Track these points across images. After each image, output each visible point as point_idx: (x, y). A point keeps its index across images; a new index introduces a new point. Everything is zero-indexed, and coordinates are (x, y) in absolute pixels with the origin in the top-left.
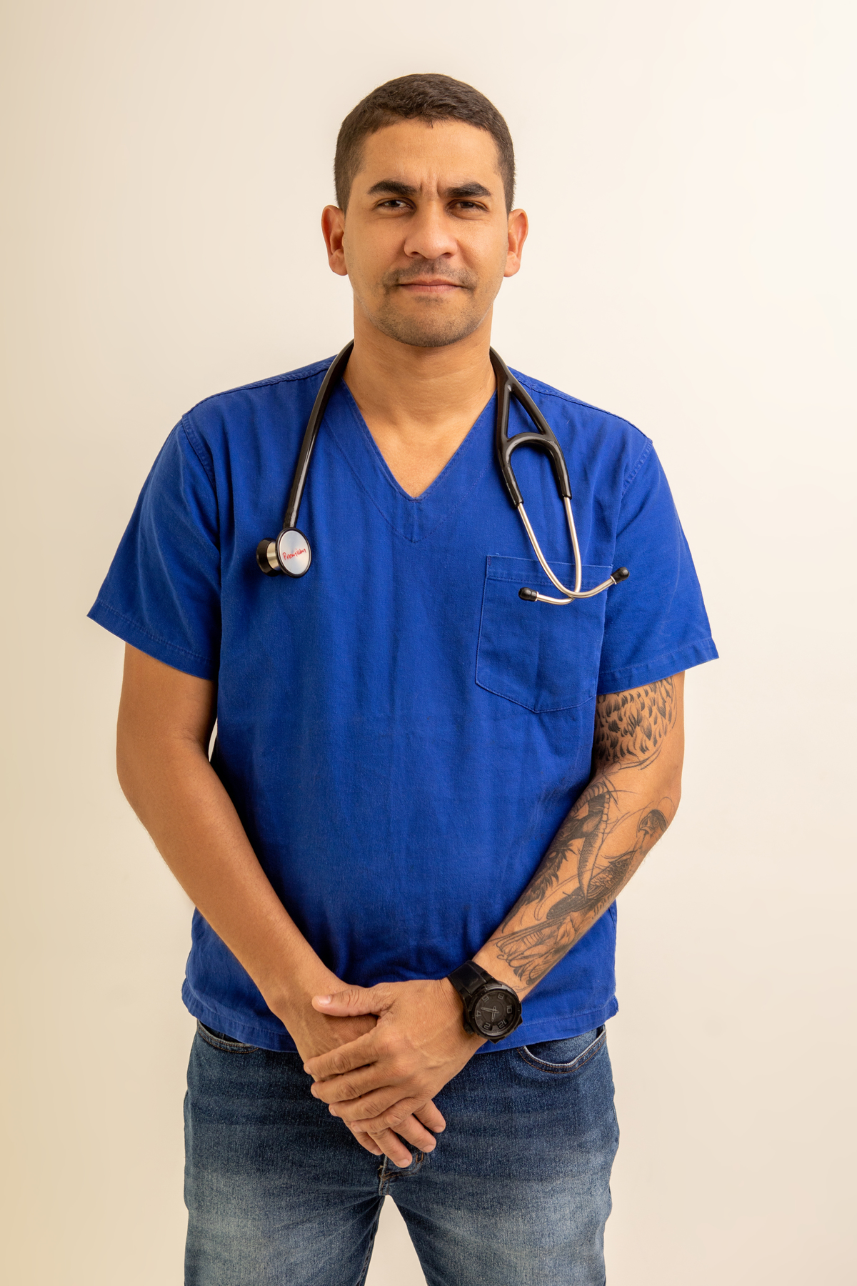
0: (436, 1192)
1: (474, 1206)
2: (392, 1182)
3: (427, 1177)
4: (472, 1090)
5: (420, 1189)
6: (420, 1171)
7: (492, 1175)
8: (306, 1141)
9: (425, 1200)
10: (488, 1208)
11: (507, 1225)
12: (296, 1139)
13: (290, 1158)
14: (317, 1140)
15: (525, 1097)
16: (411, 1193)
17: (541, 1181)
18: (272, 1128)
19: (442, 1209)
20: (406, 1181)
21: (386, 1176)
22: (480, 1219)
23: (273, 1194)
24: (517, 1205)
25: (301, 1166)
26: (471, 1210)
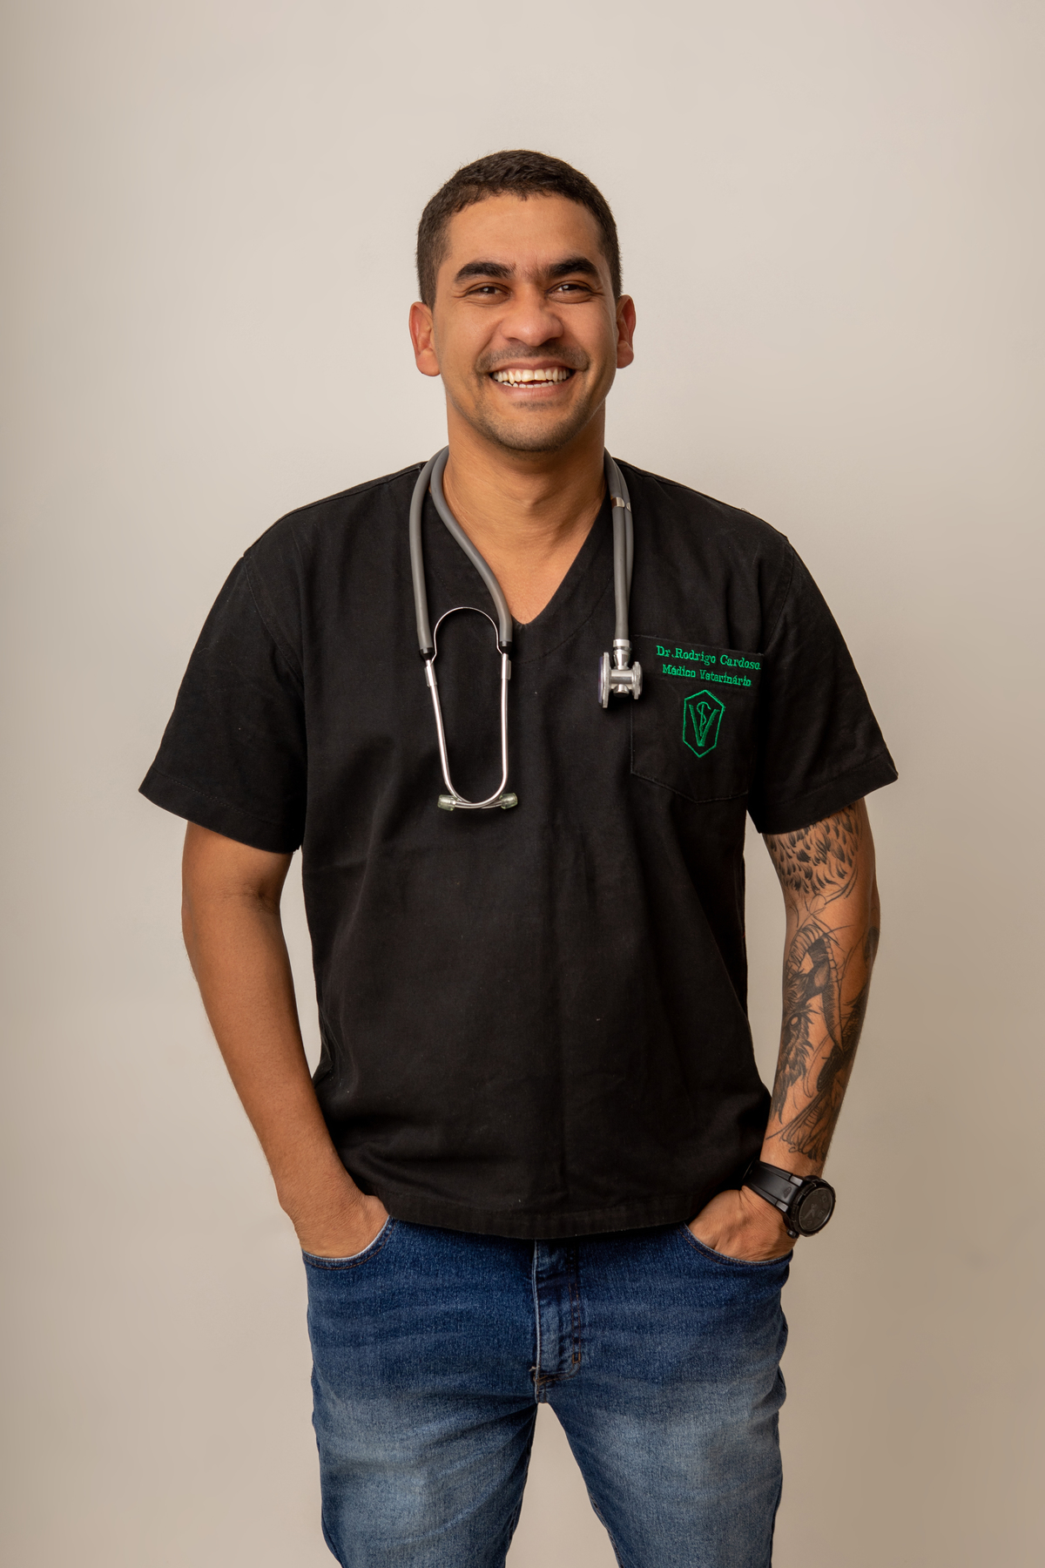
0: (599, 1394)
1: (641, 1411)
2: (549, 1387)
3: (587, 1380)
4: (634, 1281)
5: (581, 1393)
6: (578, 1372)
7: (660, 1378)
8: (446, 1349)
9: (587, 1404)
10: (656, 1413)
11: (677, 1429)
12: (435, 1348)
13: (432, 1368)
14: (459, 1346)
15: (696, 1289)
16: (571, 1397)
17: (716, 1382)
18: (407, 1340)
19: (606, 1414)
20: (565, 1386)
21: (542, 1380)
22: (647, 1425)
23: (418, 1407)
24: (689, 1407)
25: (444, 1375)
26: (638, 1416)
